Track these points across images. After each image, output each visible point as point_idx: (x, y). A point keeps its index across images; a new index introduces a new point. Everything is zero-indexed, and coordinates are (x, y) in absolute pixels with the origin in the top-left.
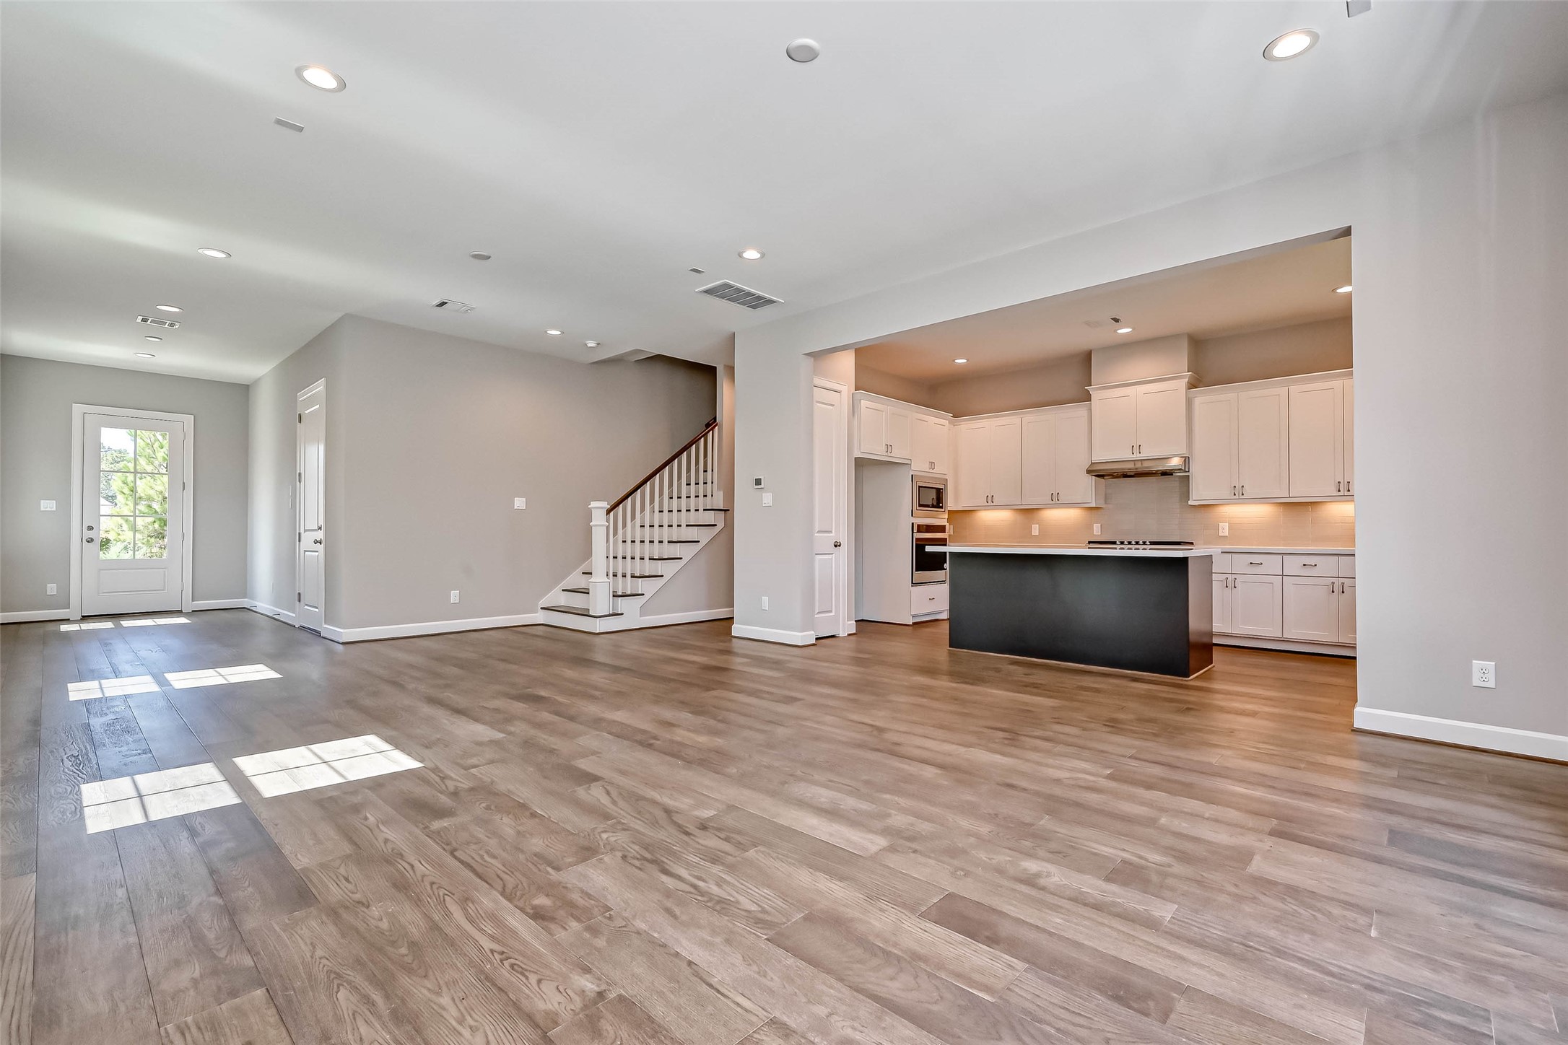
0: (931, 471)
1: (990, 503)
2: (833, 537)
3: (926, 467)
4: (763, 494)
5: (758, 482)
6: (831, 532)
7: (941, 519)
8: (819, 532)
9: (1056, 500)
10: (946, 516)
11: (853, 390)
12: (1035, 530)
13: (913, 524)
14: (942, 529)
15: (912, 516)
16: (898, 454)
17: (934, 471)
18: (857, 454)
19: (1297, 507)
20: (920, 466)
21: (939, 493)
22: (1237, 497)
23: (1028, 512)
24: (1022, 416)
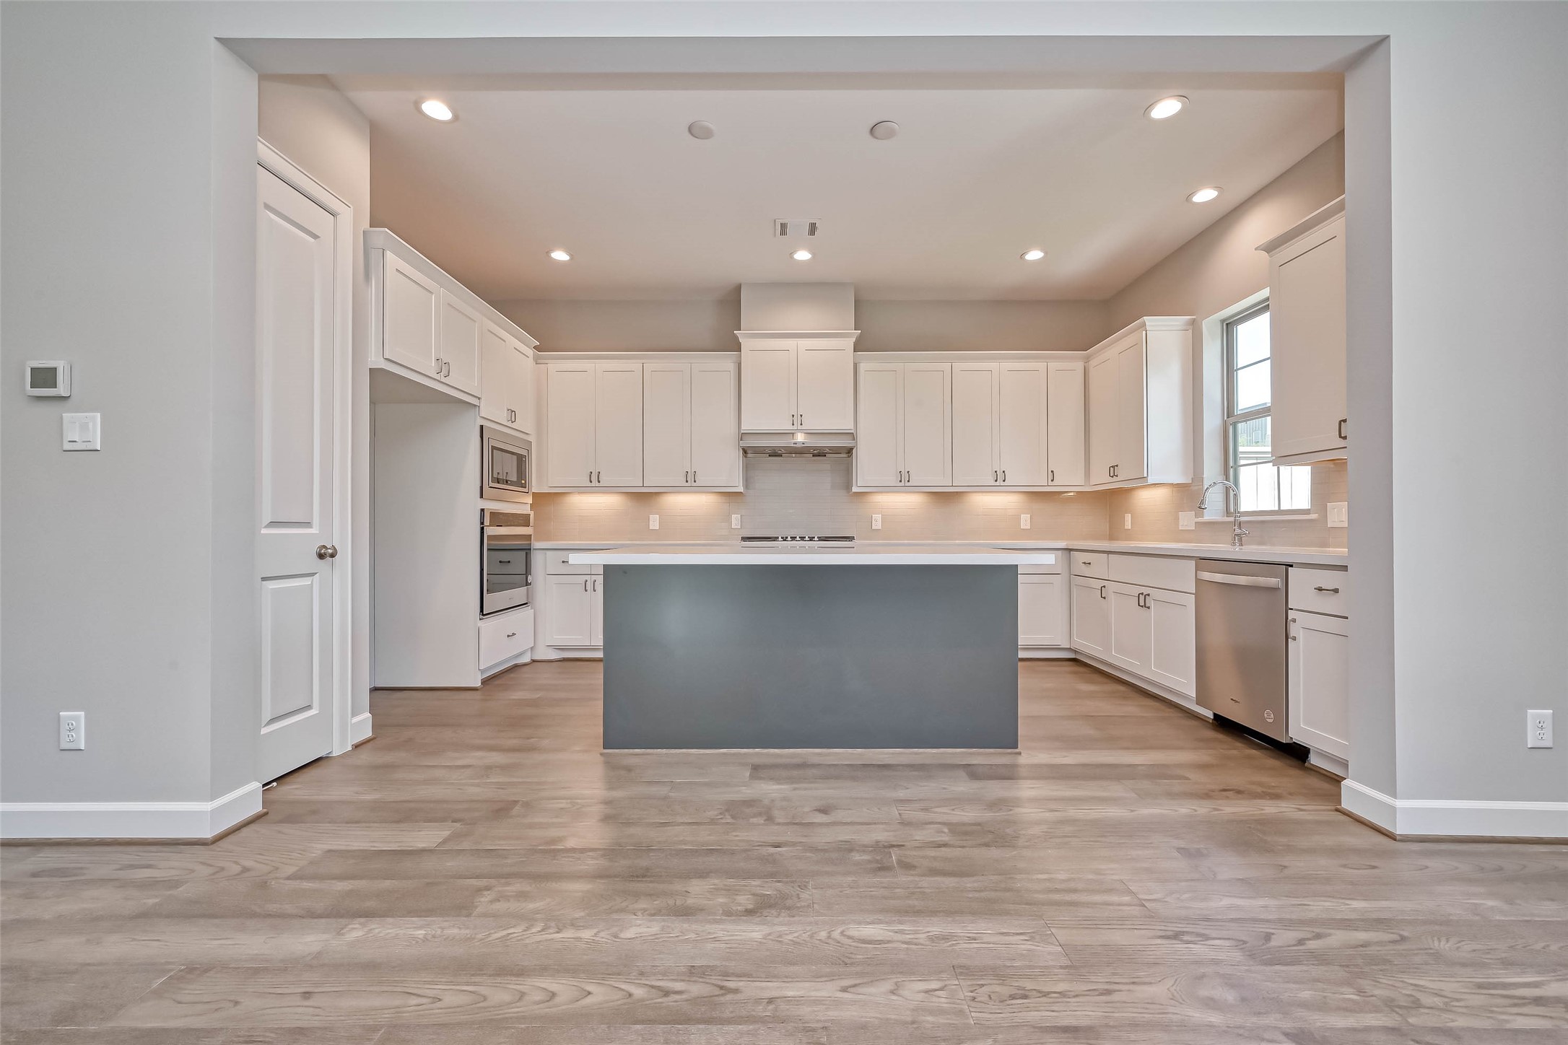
0: (509, 424)
1: (595, 483)
2: (315, 534)
3: (502, 417)
4: (67, 416)
5: (44, 377)
6: (308, 524)
7: (521, 504)
8: (273, 524)
9: (690, 482)
10: (530, 501)
11: (366, 223)
12: (654, 522)
13: (482, 510)
14: (524, 520)
15: (481, 496)
16: (461, 381)
17: (513, 425)
18: (375, 361)
19: (946, 498)
20: (493, 411)
21: (521, 461)
22: (902, 484)
23: (644, 498)
24: (643, 361)
